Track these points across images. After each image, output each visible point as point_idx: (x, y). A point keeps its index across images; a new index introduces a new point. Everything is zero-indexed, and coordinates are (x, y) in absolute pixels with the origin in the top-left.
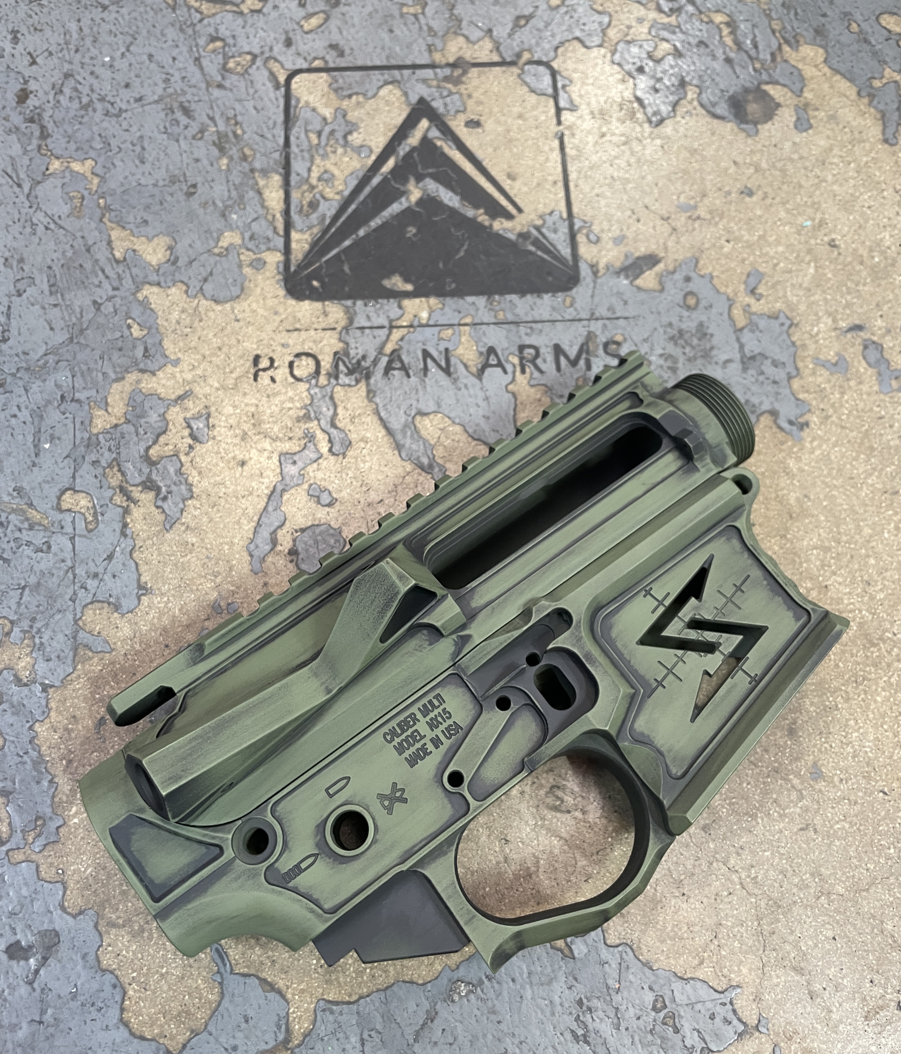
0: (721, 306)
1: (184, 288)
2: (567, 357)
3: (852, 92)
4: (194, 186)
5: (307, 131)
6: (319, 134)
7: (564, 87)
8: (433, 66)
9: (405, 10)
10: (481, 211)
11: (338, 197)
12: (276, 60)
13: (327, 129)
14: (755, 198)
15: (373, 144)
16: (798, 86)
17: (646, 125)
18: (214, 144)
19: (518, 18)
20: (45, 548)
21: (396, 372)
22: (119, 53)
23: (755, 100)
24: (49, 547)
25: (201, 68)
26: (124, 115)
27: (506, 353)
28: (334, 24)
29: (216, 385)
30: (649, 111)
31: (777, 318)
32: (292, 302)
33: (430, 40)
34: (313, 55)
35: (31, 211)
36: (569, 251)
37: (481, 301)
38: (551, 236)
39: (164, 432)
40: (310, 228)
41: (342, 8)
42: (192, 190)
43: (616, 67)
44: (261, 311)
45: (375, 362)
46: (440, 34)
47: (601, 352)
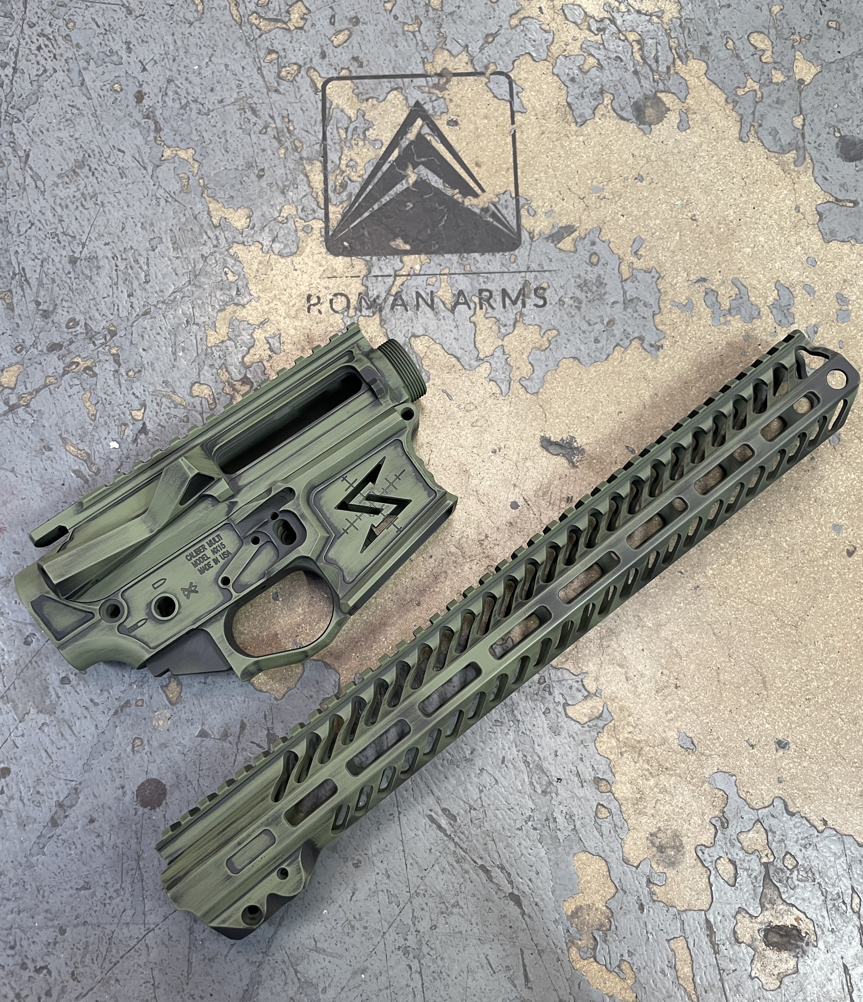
0: (614, 263)
1: (260, 246)
2: (510, 298)
3: (722, 99)
4: (263, 170)
5: (337, 128)
6: (347, 129)
7: (517, 94)
8: (424, 76)
9: (406, 28)
10: (457, 191)
11: (360, 179)
12: (315, 70)
13: (352, 126)
14: (644, 183)
15: (383, 138)
16: (683, 95)
17: (573, 125)
18: (275, 137)
19: (487, 36)
20: (185, 419)
21: (399, 307)
22: (204, 63)
23: (652, 107)
24: (188, 419)
25: (263, 76)
26: (211, 114)
27: (471, 294)
28: (355, 39)
29: (284, 314)
30: (577, 113)
31: (650, 272)
32: (331, 257)
33: (424, 54)
34: (341, 66)
35: (155, 188)
36: (515, 221)
37: (455, 258)
38: (504, 211)
39: (253, 346)
40: (341, 203)
41: (361, 27)
42: (262, 173)
43: (555, 77)
44: (311, 264)
45: (385, 300)
46: (431, 49)
47: (533, 295)
